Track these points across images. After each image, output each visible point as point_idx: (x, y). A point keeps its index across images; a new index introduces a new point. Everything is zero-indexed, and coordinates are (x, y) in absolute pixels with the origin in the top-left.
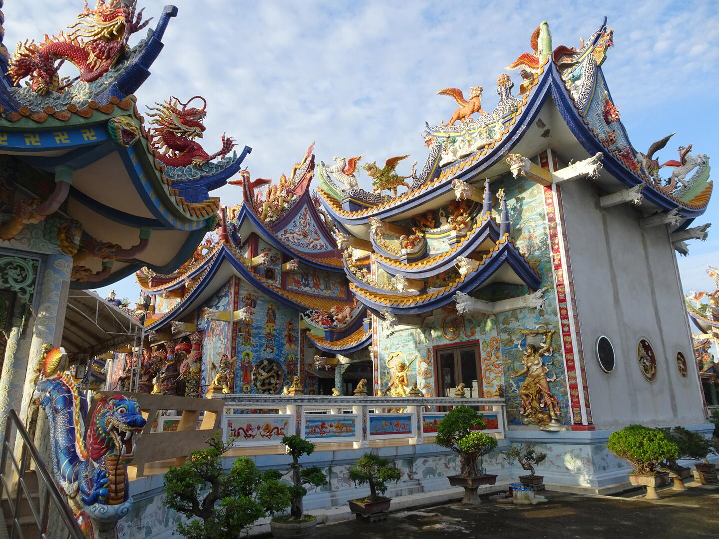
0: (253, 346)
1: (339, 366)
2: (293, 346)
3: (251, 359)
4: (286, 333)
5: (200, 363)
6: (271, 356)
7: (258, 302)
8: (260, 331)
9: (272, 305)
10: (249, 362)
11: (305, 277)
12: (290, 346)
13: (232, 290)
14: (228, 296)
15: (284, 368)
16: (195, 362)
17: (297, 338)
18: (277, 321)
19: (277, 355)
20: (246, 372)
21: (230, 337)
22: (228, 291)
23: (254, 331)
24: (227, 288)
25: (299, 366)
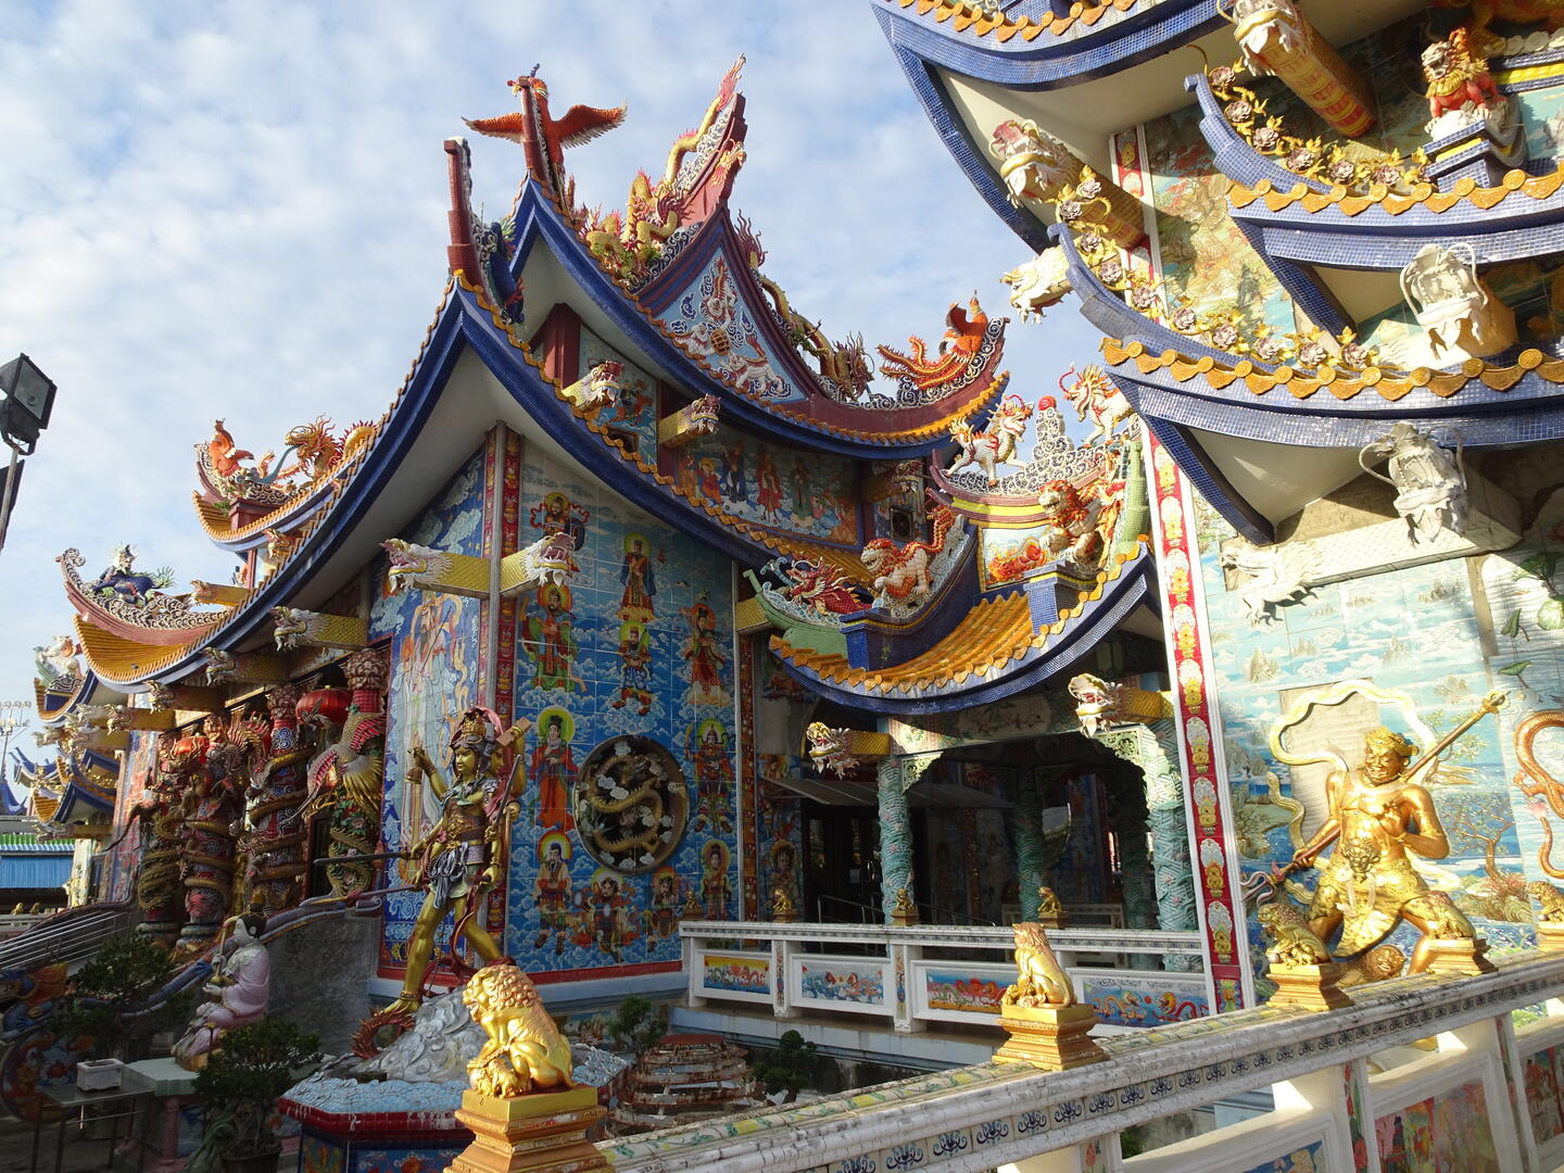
0: (577, 688)
1: (892, 761)
2: (716, 690)
3: (569, 738)
4: (689, 644)
5: (381, 756)
6: (640, 728)
7: (591, 529)
8: (602, 635)
9: (639, 544)
10: (563, 751)
11: (734, 468)
12: (706, 690)
13: (495, 480)
14: (479, 505)
15: (688, 768)
16: (363, 751)
17: (728, 664)
18: (659, 602)
19: (663, 723)
20: (552, 785)
21: (488, 652)
22: (479, 487)
23: (579, 634)
24: (475, 474)
25: (737, 761)
